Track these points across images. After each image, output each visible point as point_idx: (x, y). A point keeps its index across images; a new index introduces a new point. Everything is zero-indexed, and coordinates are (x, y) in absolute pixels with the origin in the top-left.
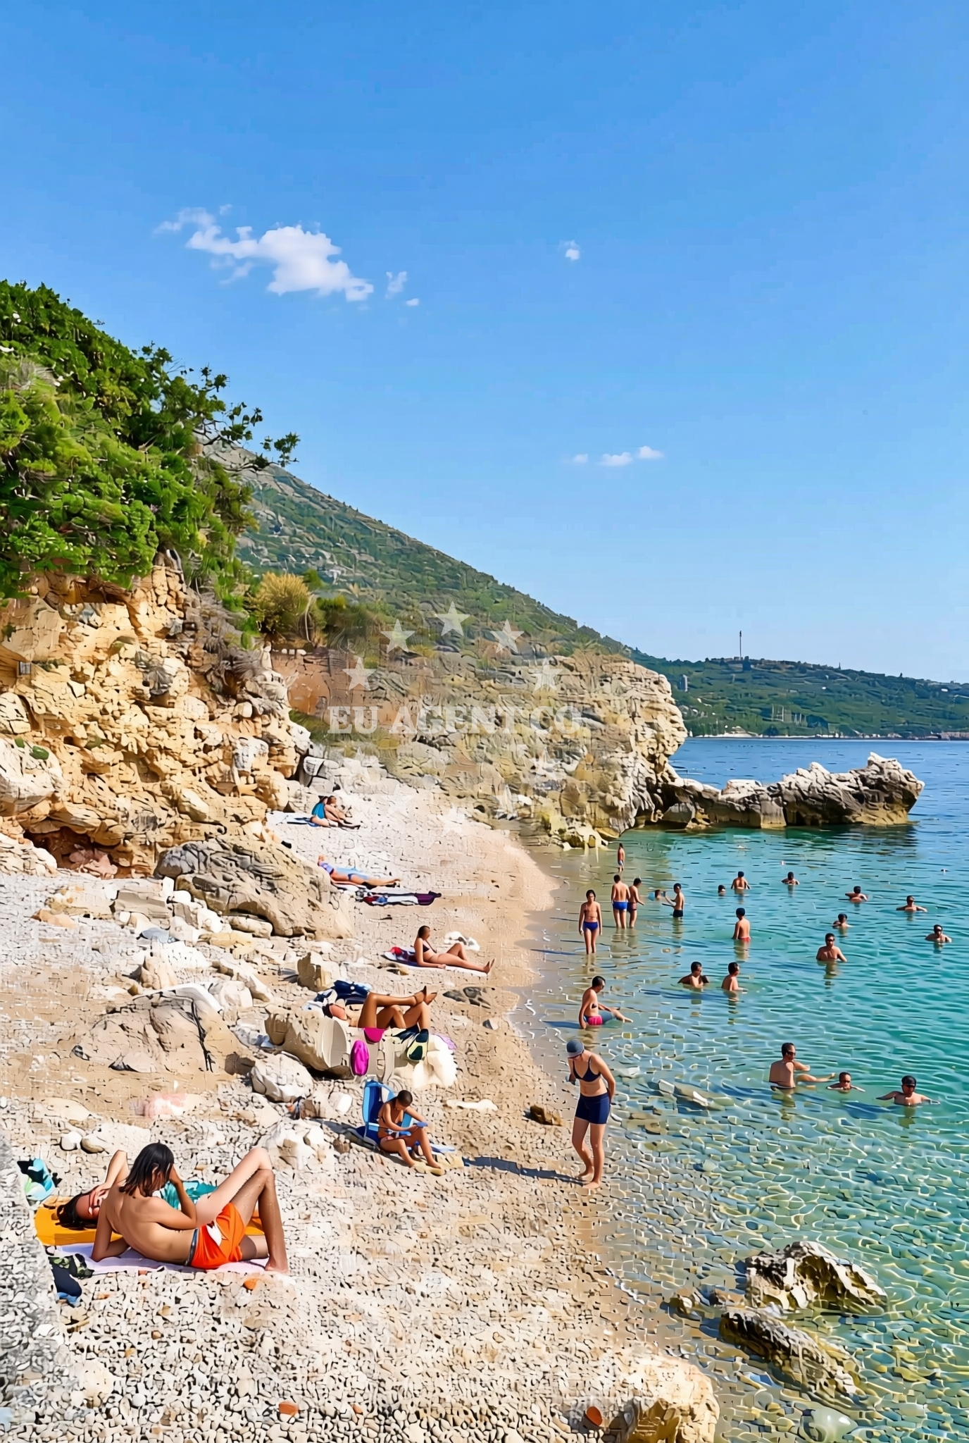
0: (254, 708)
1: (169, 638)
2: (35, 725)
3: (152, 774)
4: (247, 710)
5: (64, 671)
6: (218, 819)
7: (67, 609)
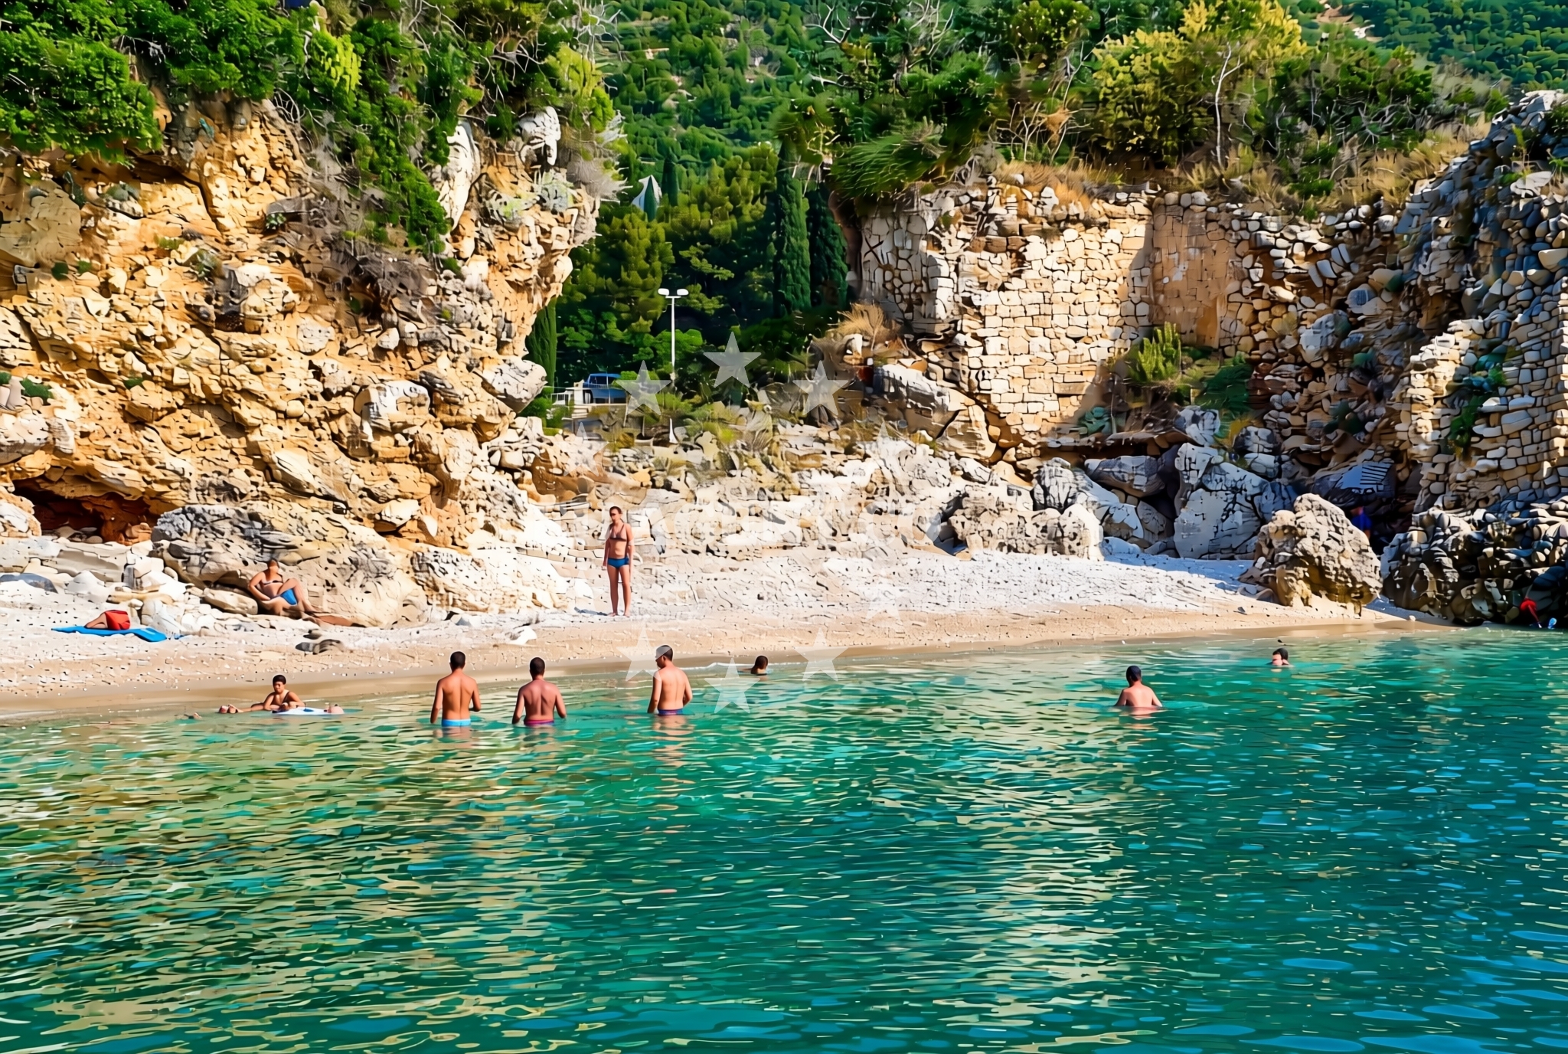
0: (402, 336)
1: (267, 232)
2: (42, 355)
3: (236, 426)
4: (391, 339)
5: (91, 279)
6: (332, 492)
7: (91, 191)
